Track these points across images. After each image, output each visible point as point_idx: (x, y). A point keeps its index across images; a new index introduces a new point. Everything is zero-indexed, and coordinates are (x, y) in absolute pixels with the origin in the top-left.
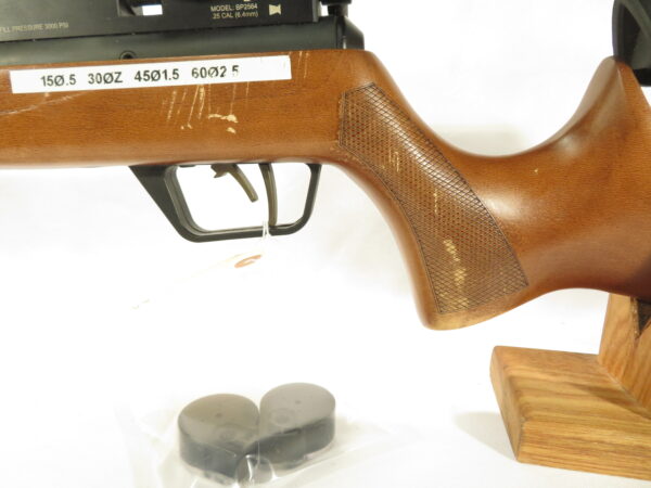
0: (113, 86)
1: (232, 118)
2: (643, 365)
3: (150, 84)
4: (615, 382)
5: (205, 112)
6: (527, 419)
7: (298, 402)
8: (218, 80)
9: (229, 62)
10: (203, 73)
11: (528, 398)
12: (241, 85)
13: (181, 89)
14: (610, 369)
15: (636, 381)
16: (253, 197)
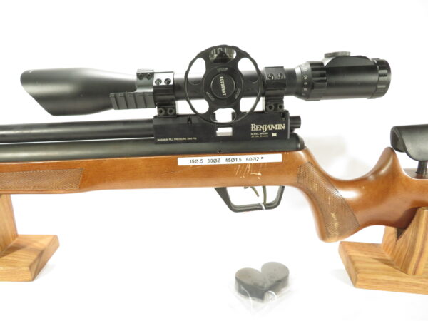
0: (217, 163)
1: (259, 174)
2: (398, 252)
3: (231, 163)
4: (388, 256)
5: (250, 172)
6: (358, 273)
7: (275, 270)
8: (256, 162)
9: (260, 156)
10: (250, 159)
11: (358, 265)
12: (264, 164)
13: (242, 165)
14: (386, 251)
15: (395, 257)
16: (258, 195)
